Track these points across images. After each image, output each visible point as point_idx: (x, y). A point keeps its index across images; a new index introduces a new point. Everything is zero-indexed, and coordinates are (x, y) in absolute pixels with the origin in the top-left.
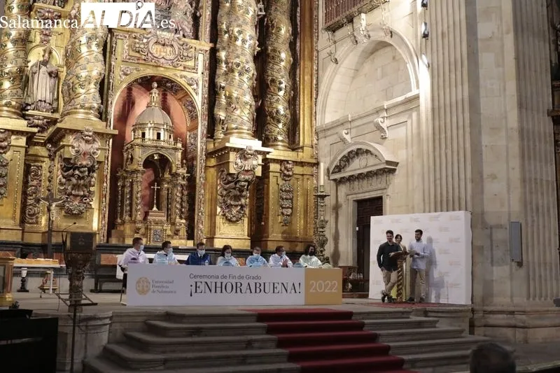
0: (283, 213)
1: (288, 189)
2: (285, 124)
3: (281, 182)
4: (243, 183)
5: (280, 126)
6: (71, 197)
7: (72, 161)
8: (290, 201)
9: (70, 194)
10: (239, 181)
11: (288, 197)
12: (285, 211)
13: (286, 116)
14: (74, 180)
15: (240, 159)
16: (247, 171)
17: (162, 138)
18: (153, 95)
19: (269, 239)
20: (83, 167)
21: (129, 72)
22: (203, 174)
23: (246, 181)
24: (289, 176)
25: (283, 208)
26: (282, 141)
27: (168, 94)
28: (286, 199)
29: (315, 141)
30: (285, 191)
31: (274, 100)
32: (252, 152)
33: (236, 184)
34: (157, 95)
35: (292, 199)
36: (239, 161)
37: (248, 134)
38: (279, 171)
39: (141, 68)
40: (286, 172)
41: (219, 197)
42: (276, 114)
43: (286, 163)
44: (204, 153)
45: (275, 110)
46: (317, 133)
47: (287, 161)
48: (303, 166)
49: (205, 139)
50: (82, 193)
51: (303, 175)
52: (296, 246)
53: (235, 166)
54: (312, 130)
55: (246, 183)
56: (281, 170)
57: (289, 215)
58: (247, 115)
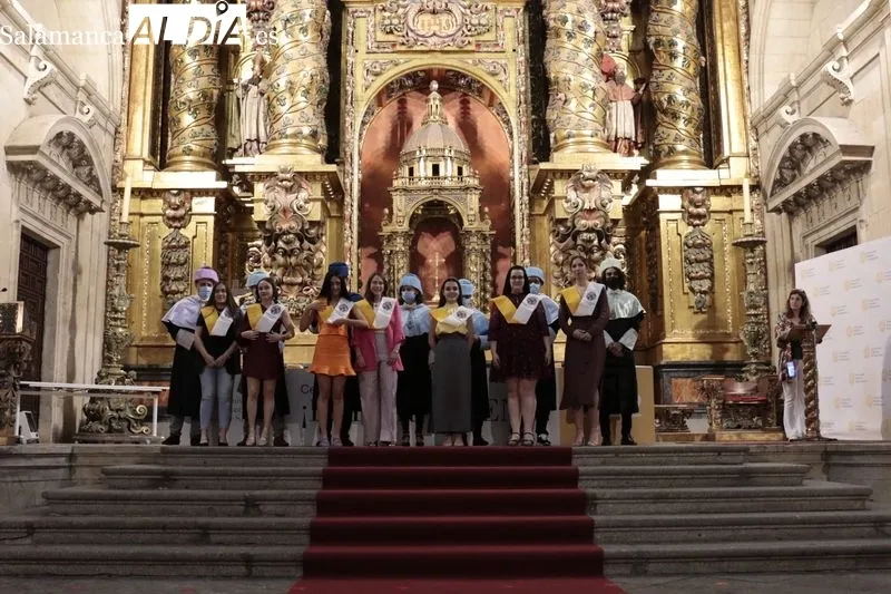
0: (692, 289)
1: (699, 241)
2: (688, 121)
3: (686, 230)
4: (585, 236)
5: (681, 124)
6: (284, 287)
7: (267, 226)
8: (706, 264)
9: (280, 283)
10: (579, 232)
11: (701, 257)
12: (696, 285)
13: (688, 105)
14: (280, 259)
15: (576, 190)
16: (591, 211)
17: (442, 173)
18: (432, 102)
19: (666, 340)
20: (284, 234)
21: (378, 70)
22: (526, 229)
23: (590, 230)
24: (699, 216)
25: (691, 279)
26: (685, 152)
27: (471, 99)
28: (697, 261)
29: (753, 143)
30: (695, 246)
31: (664, 79)
32: (594, 174)
33: (575, 239)
34: (437, 102)
35: (710, 261)
36: (572, 195)
37: (595, 143)
38: (679, 208)
39: (401, 58)
40: (692, 209)
41: (553, 267)
42: (669, 102)
43: (690, 191)
44: (525, 191)
45: (666, 96)
46: (755, 128)
47: (692, 188)
48: (729, 195)
49: (525, 166)
50: (300, 280)
51: (731, 212)
52: (726, 350)
53: (566, 205)
54: (745, 122)
55: (593, 236)
56: (683, 207)
57: (705, 293)
58: (591, 110)
